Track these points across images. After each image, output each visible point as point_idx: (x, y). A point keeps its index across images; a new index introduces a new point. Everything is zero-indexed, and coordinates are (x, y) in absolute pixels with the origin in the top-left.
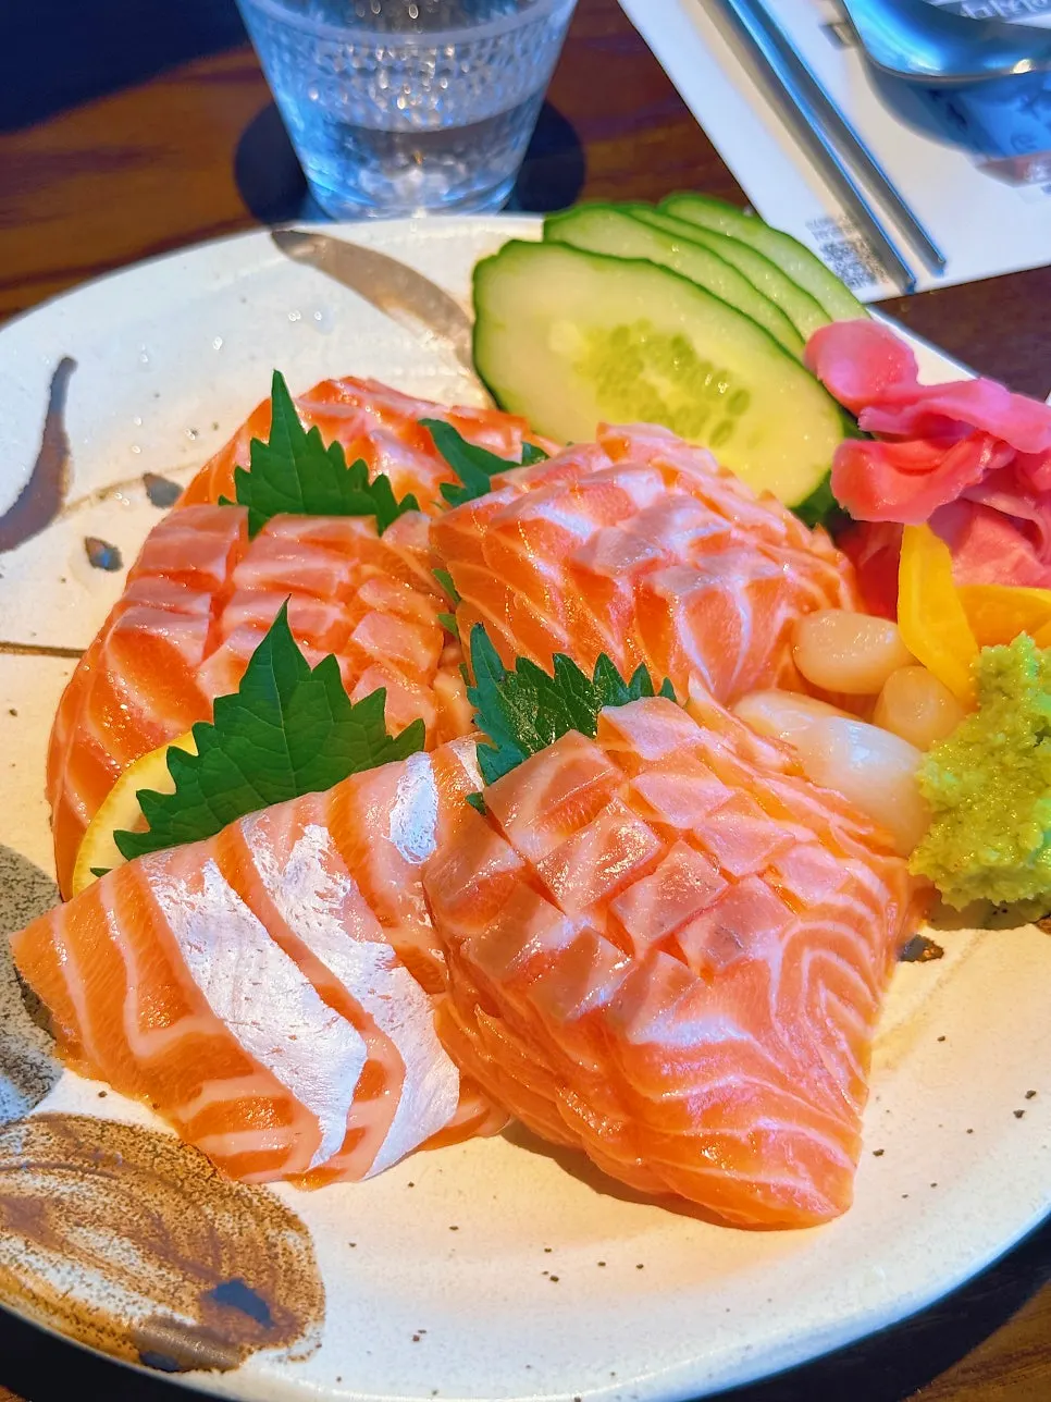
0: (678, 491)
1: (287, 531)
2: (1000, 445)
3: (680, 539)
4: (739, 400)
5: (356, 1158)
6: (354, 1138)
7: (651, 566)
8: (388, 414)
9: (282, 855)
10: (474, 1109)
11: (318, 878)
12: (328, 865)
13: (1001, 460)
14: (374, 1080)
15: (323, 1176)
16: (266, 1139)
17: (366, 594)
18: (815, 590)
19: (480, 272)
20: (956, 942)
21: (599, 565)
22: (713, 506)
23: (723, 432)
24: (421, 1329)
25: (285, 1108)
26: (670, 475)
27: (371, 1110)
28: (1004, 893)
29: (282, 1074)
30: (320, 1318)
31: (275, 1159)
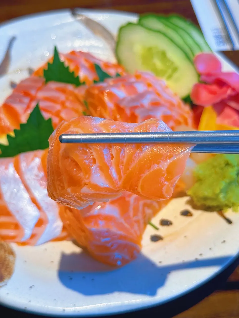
0: (150, 89)
1: (53, 85)
2: (233, 89)
3: (146, 102)
4: (175, 69)
5: (33, 241)
6: (33, 236)
7: (136, 107)
8: (87, 61)
9: (28, 164)
10: (65, 234)
11: (36, 171)
12: (39, 169)
13: (233, 93)
14: (40, 223)
15: (24, 244)
16: (11, 233)
17: (68, 104)
18: (181, 120)
19: (121, 29)
20: (197, 213)
21: (122, 105)
22: (159, 95)
23: (170, 77)
24: (33, 285)
25: (17, 226)
26: (149, 85)
27: (38, 230)
28: (209, 203)
29: (17, 217)
30: (10, 278)
31: (13, 238)
